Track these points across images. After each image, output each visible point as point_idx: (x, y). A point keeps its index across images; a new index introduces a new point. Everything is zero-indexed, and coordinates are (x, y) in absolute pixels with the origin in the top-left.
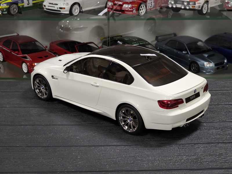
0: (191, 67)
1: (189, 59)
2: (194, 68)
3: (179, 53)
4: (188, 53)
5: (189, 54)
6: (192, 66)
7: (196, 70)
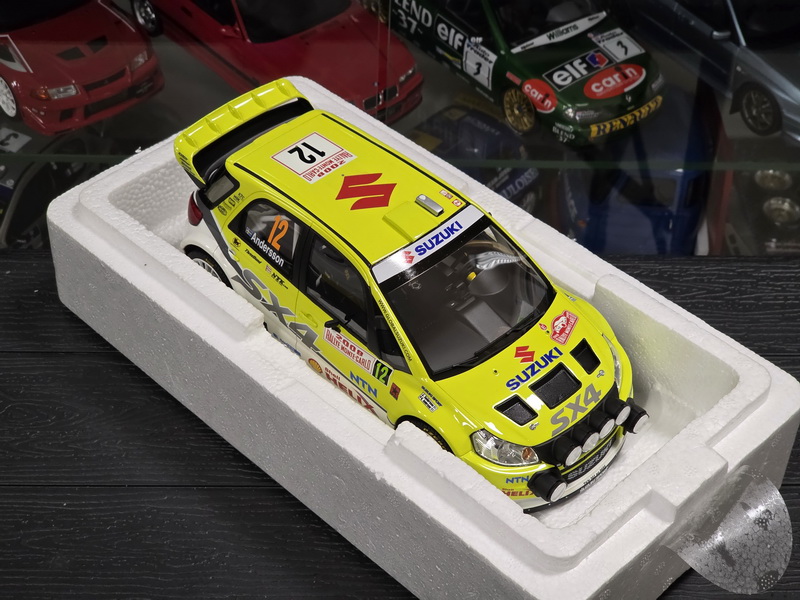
0: (744, 101)
1: (739, 69)
2: (754, 112)
3: (693, 23)
4: (734, 39)
5: (738, 43)
6: (750, 101)
7: (763, 124)
